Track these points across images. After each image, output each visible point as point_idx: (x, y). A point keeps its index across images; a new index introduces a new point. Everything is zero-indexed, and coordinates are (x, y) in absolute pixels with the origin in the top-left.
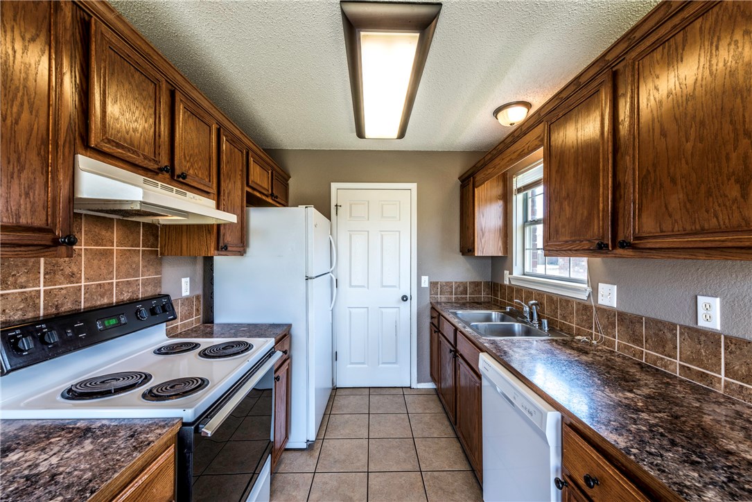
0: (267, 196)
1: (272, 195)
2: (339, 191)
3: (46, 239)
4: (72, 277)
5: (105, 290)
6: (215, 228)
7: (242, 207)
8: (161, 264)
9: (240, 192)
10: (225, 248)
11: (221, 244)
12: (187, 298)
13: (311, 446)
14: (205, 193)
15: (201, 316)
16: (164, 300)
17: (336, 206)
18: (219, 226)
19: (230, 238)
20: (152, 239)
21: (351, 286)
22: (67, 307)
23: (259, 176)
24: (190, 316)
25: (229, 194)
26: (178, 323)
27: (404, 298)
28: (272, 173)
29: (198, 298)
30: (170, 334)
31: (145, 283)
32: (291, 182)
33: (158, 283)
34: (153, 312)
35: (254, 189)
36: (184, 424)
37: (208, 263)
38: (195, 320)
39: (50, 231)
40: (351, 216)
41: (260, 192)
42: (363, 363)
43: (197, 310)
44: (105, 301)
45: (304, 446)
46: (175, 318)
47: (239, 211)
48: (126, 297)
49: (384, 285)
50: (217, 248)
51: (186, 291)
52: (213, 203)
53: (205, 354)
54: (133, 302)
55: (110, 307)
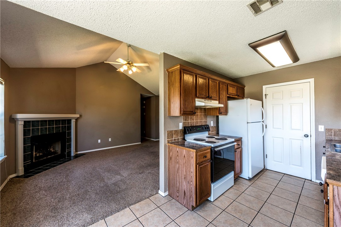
0: (235, 96)
1: (237, 95)
2: (266, 89)
3: (192, 113)
4: (193, 120)
5: (197, 122)
6: (218, 108)
7: (226, 101)
8: (207, 117)
9: (225, 97)
10: (221, 113)
11: (220, 112)
12: (212, 127)
13: (250, 180)
14: (216, 100)
15: (216, 132)
16: (208, 126)
17: (266, 95)
18: (219, 108)
19: (222, 111)
20: (205, 112)
21: (273, 128)
22: (193, 125)
23: (232, 90)
24: (213, 131)
25: (222, 98)
26: (210, 132)
27: (306, 136)
28: (237, 88)
29: (215, 127)
30: (209, 134)
31: (204, 122)
32: (245, 88)
33: (206, 122)
34: (205, 128)
35: (230, 95)
36: (212, 147)
37: (218, 117)
38: (214, 132)
39: (193, 112)
40: (273, 98)
41: (232, 95)
42: (281, 162)
43: (215, 130)
44: (198, 125)
45: (248, 179)
46: (210, 131)
47: (225, 103)
48: (201, 124)
49: (292, 128)
50: (219, 113)
51: (212, 125)
52: (218, 102)
53: (216, 139)
54: (202, 126)
55: (198, 126)
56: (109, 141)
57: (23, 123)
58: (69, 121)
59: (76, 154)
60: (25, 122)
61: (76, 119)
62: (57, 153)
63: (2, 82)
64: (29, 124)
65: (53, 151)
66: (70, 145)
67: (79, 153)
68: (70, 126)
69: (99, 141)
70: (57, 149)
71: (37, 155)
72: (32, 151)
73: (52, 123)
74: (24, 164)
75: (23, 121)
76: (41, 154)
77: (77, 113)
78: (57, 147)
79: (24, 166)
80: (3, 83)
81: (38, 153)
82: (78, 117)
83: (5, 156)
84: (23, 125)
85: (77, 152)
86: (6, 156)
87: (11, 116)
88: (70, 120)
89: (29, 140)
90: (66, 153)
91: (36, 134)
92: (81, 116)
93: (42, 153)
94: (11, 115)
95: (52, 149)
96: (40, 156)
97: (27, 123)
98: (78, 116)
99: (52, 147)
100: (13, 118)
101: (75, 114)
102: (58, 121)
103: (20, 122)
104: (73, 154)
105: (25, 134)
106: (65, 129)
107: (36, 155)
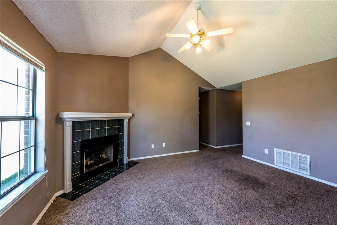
56: (164, 146)
57: (71, 124)
58: (121, 121)
59: (128, 162)
60: (74, 122)
61: (128, 119)
62: (109, 160)
63: (42, 66)
64: (79, 125)
65: (105, 157)
66: (122, 150)
67: (131, 159)
68: (123, 128)
69: (153, 146)
70: (109, 155)
71: (89, 164)
72: (82, 158)
73: (104, 124)
74: (72, 176)
75: (72, 122)
76: (92, 162)
77: (129, 111)
78: (109, 153)
79: (73, 180)
80: (44, 68)
81: (89, 160)
82: (131, 117)
83: (45, 170)
84: (71, 127)
85: (130, 158)
86: (47, 171)
87: (58, 115)
88: (123, 120)
89: (79, 146)
90: (118, 160)
91: (87, 138)
92: (133, 115)
93: (94, 161)
94: (59, 113)
95: (104, 155)
96: (91, 164)
97: (76, 124)
98: (130, 115)
99: (104, 152)
100: (61, 118)
101: (128, 112)
102: (109, 122)
103: (67, 122)
104: (125, 162)
105: (73, 138)
106: (117, 131)
107: (87, 163)
